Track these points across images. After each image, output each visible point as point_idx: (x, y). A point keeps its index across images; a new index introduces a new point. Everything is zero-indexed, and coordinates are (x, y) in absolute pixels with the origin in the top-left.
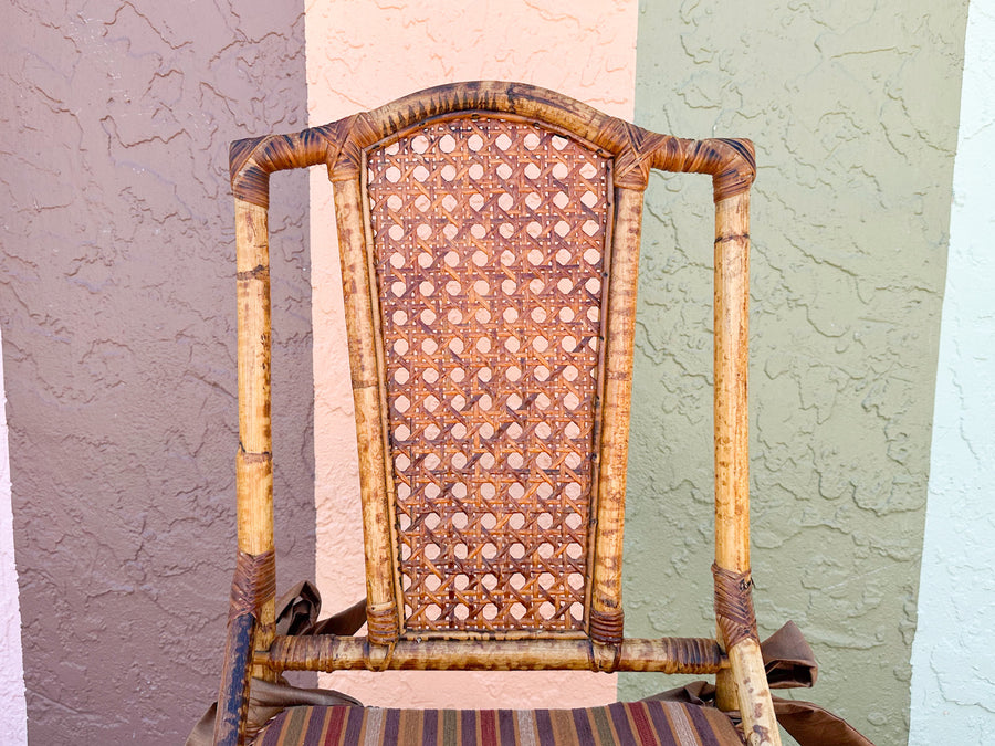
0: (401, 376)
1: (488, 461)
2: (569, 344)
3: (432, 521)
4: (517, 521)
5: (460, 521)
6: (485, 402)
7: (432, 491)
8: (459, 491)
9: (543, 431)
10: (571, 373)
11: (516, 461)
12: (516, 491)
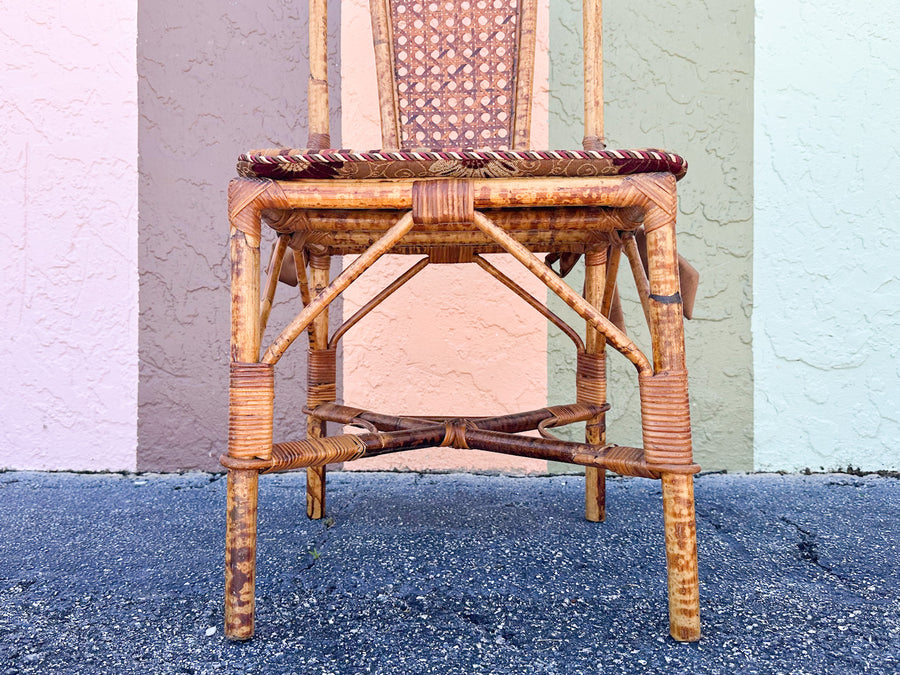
0: (402, 41)
1: (452, 86)
2: (500, 20)
3: (420, 119)
4: (469, 118)
5: (436, 119)
6: (451, 54)
7: (420, 103)
8: (436, 103)
9: (484, 68)
10: (500, 36)
11: (469, 85)
12: (469, 102)
